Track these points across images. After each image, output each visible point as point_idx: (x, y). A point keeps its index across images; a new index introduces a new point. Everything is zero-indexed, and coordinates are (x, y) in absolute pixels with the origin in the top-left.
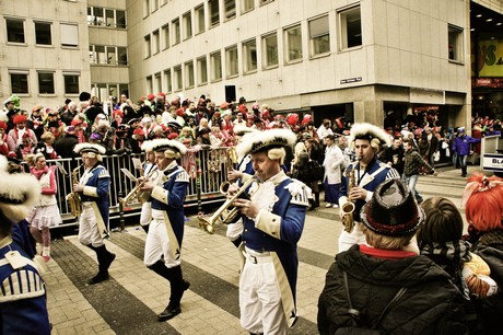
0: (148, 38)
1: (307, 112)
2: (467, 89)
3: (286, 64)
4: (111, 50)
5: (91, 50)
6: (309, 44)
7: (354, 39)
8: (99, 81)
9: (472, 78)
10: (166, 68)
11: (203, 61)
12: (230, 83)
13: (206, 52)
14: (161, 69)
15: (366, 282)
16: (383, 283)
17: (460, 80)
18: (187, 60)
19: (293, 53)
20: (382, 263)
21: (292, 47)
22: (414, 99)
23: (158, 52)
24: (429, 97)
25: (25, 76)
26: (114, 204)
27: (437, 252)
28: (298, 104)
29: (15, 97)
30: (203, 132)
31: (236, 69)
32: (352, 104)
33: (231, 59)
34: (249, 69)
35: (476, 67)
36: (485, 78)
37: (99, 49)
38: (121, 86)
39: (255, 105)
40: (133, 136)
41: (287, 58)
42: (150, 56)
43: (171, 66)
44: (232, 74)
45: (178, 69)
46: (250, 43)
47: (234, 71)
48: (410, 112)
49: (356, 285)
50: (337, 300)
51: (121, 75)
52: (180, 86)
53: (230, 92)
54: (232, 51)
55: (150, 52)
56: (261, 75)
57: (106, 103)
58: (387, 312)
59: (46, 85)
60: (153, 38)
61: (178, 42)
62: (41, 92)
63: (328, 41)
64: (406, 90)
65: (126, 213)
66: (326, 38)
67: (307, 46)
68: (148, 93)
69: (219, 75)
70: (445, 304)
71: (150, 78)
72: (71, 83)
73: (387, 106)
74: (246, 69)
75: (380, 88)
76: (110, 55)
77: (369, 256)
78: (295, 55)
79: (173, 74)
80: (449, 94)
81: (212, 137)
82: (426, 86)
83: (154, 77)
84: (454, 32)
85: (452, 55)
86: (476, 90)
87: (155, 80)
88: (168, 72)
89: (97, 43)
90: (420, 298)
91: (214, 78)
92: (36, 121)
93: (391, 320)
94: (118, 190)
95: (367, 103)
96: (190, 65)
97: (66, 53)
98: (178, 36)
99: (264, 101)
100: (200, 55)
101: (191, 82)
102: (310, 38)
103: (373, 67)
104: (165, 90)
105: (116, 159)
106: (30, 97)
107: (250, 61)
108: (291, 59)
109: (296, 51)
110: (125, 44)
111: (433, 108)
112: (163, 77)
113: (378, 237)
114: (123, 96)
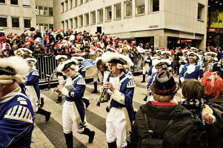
0: (63, 4)
1: (133, 40)
2: (205, 33)
3: (125, 18)
4: (46, 9)
5: (36, 8)
6: (136, 9)
7: (156, 8)
8: (40, 23)
9: (207, 28)
10: (70, 18)
11: (87, 15)
12: (99, 26)
13: (89, 11)
14: (68, 18)
15: (155, 118)
16: (163, 118)
17: (202, 28)
18: (80, 14)
19: (128, 13)
20: (162, 109)
21: (128, 11)
22: (181, 36)
23: (67, 10)
24: (187, 35)
25: (6, 19)
26: (45, 78)
27: (191, 103)
28: (129, 36)
31: (102, 19)
32: (153, 37)
33: (100, 15)
34: (108, 20)
35: (209, 23)
36: (213, 28)
37: (40, 8)
38: (50, 25)
39: (110, 36)
40: (55, 48)
41: (125, 15)
42: (63, 12)
43: (73, 17)
44: (100, 22)
45: (76, 18)
46: (109, 8)
47: (101, 20)
48: (179, 42)
49: (151, 119)
52: (77, 26)
53: (99, 29)
54: (101, 11)
55: (63, 10)
56: (113, 22)
57: (43, 33)
59: (16, 23)
60: (65, 4)
61: (76, 6)
62: (13, 26)
63: (144, 9)
64: (178, 32)
65: (51, 82)
66: (143, 7)
67: (134, 10)
69: (94, 22)
71: (63, 22)
72: (27, 23)
73: (169, 38)
74: (106, 20)
75: (166, 30)
76: (45, 11)
77: (156, 106)
78: (129, 14)
79: (74, 21)
80: (197, 35)
83: (65, 22)
84: (201, 7)
85: (199, 17)
86: (209, 33)
87: (65, 23)
88: (71, 20)
89: (40, 5)
90: (180, 124)
91: (92, 23)
92: (10, 39)
93: (167, 134)
94: (47, 72)
95: (160, 37)
96: (81, 17)
97: (25, 9)
98: (76, 3)
99: (114, 34)
100: (86, 12)
101: (82, 24)
102: (136, 7)
103: (163, 21)
104: (70, 28)
105: (47, 57)
106: (8, 28)
107: (109, 16)
108: (127, 16)
109: (129, 12)
110: (52, 6)
111: (189, 41)
112: (69, 22)
113: (158, 96)
114: (51, 29)
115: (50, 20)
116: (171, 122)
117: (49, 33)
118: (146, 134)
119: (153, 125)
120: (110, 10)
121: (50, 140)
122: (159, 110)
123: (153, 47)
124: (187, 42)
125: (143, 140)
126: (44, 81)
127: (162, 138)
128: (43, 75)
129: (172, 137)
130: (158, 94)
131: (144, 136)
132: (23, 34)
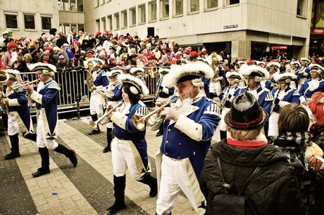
1: (201, 46)
2: (308, 37)
3: (188, 14)
4: (72, 1)
5: (59, 1)
6: (205, 1)
8: (65, 22)
9: (311, 28)
10: (109, 14)
11: (133, 10)
12: (151, 26)
13: (136, 4)
14: (106, 15)
15: (233, 165)
16: (244, 165)
17: (303, 29)
18: (123, 9)
19: (193, 7)
20: (243, 151)
21: (193, 3)
22: (272, 41)
23: (104, 3)
24: (281, 39)
25: (15, 17)
26: (73, 102)
27: (289, 138)
28: (194, 41)
29: (9, 30)
30: (132, 57)
31: (155, 16)
32: (230, 42)
33: (152, 10)
34: (164, 17)
35: (314, 21)
36: (319, 28)
38: (79, 25)
39: (167, 41)
41: (189, 10)
42: (98, 6)
43: (112, 13)
44: (152, 20)
45: (117, 15)
47: (154, 18)
48: (268, 50)
49: (226, 166)
50: (214, 177)
51: (79, 18)
52: (118, 27)
53: (151, 31)
54: (153, 4)
55: (98, 3)
56: (172, 20)
57: (69, 37)
59: (30, 23)
62: (26, 27)
64: (266, 35)
65: (81, 108)
67: (202, 3)
68: (97, 31)
69: (144, 20)
71: (98, 21)
72: (46, 22)
73: (254, 44)
74: (162, 17)
75: (250, 32)
76: (72, 4)
77: (234, 147)
78: (195, 8)
79: (114, 19)
80: (295, 38)
82: (280, 32)
83: (101, 20)
85: (299, 12)
86: (313, 36)
87: (101, 22)
88: (110, 17)
90: (270, 174)
91: (140, 22)
93: (251, 188)
94: (76, 93)
95: (240, 42)
96: (125, 13)
99: (173, 38)
100: (131, 6)
101: (126, 24)
103: (245, 18)
104: (108, 29)
105: (75, 72)
106: (19, 31)
107: (165, 11)
108: (192, 11)
109: (195, 6)
111: (283, 47)
112: (107, 21)
113: (239, 131)
114: (80, 32)
116: (257, 170)
117: (79, 38)
118: (219, 188)
120: (166, 3)
121: (80, 192)
122: (239, 153)
123: (230, 57)
124: (281, 50)
126: (71, 107)
127: (243, 194)
129: (258, 193)
130: (237, 129)
131: (217, 191)
132: (41, 39)
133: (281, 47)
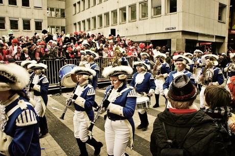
0: (75, 5)
1: (149, 42)
2: (226, 35)
3: (140, 20)
4: (57, 10)
5: (48, 10)
6: (151, 10)
7: (173, 8)
8: (51, 25)
9: (229, 30)
10: (83, 19)
11: (100, 17)
12: (113, 28)
13: (102, 12)
14: (81, 20)
15: (174, 126)
17: (223, 30)
18: (93, 16)
19: (143, 14)
20: (181, 116)
21: (143, 12)
22: (200, 39)
23: (80, 12)
25: (17, 21)
26: (57, 82)
27: (216, 112)
28: (144, 39)
30: (100, 50)
31: (116, 21)
32: (171, 40)
33: (114, 16)
34: (123, 22)
35: (231, 25)
37: (52, 10)
38: (62, 27)
39: (124, 38)
40: (67, 51)
41: (141, 17)
42: (75, 14)
43: (85, 18)
45: (89, 20)
46: (123, 9)
47: (115, 22)
48: (198, 45)
49: (169, 128)
52: (89, 28)
53: (113, 32)
54: (115, 12)
55: (76, 11)
56: (128, 24)
58: (186, 139)
59: (27, 26)
60: (77, 5)
61: (89, 7)
62: (24, 29)
63: (161, 10)
64: (196, 34)
66: (160, 8)
67: (150, 11)
69: (108, 24)
70: (213, 134)
71: (75, 24)
72: (38, 25)
73: (187, 41)
74: (121, 22)
75: (184, 33)
76: (57, 12)
77: (174, 113)
78: (145, 15)
79: (86, 23)
80: (217, 37)
81: (104, 52)
82: (206, 32)
83: (77, 24)
84: (222, 7)
85: (220, 18)
86: (230, 35)
88: (84, 22)
89: (51, 7)
91: (105, 25)
95: (177, 40)
96: (94, 18)
97: (36, 11)
98: (89, 5)
99: (129, 37)
100: (99, 14)
101: (95, 26)
102: (152, 8)
103: (181, 22)
104: (82, 30)
105: (58, 61)
106: (19, 31)
107: (123, 18)
108: (142, 17)
109: (145, 14)
110: (64, 8)
111: (209, 43)
112: (82, 24)
113: (176, 102)
114: (63, 32)
115: (62, 22)
117: (61, 36)
118: (165, 144)
119: (173, 134)
120: (124, 12)
121: (62, 147)
122: (178, 118)
123: (170, 50)
124: (207, 45)
125: (163, 151)
126: (56, 86)
128: (54, 79)
130: (175, 100)
131: (163, 146)
133: (207, 43)
